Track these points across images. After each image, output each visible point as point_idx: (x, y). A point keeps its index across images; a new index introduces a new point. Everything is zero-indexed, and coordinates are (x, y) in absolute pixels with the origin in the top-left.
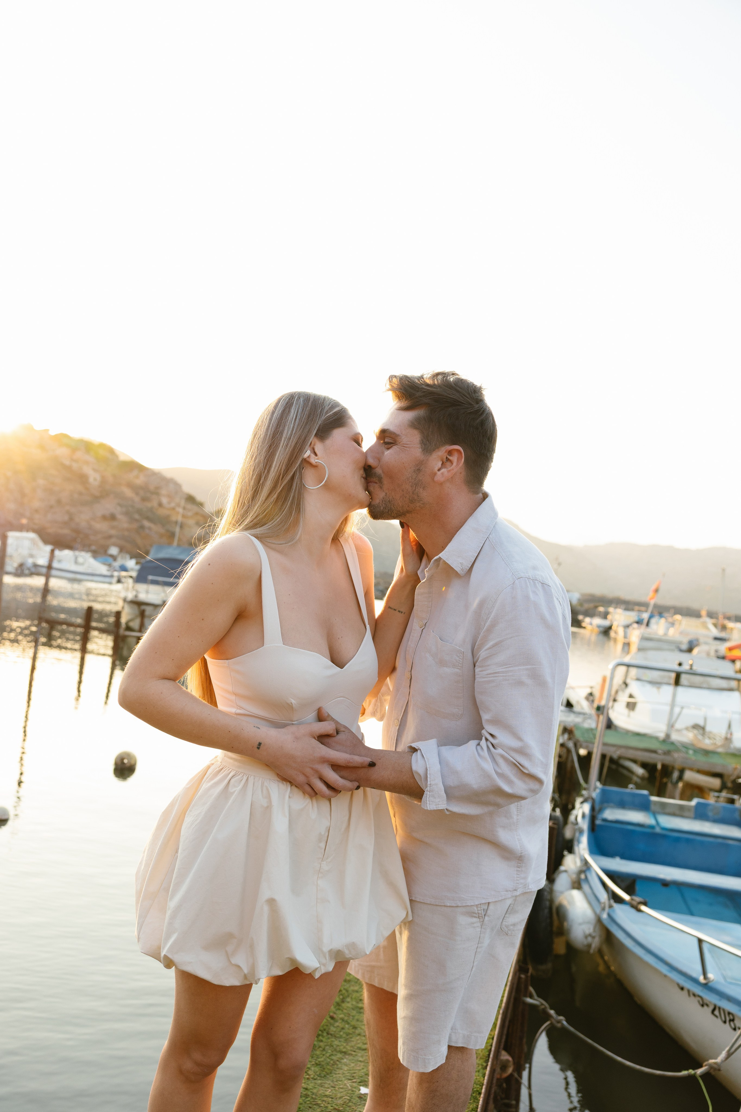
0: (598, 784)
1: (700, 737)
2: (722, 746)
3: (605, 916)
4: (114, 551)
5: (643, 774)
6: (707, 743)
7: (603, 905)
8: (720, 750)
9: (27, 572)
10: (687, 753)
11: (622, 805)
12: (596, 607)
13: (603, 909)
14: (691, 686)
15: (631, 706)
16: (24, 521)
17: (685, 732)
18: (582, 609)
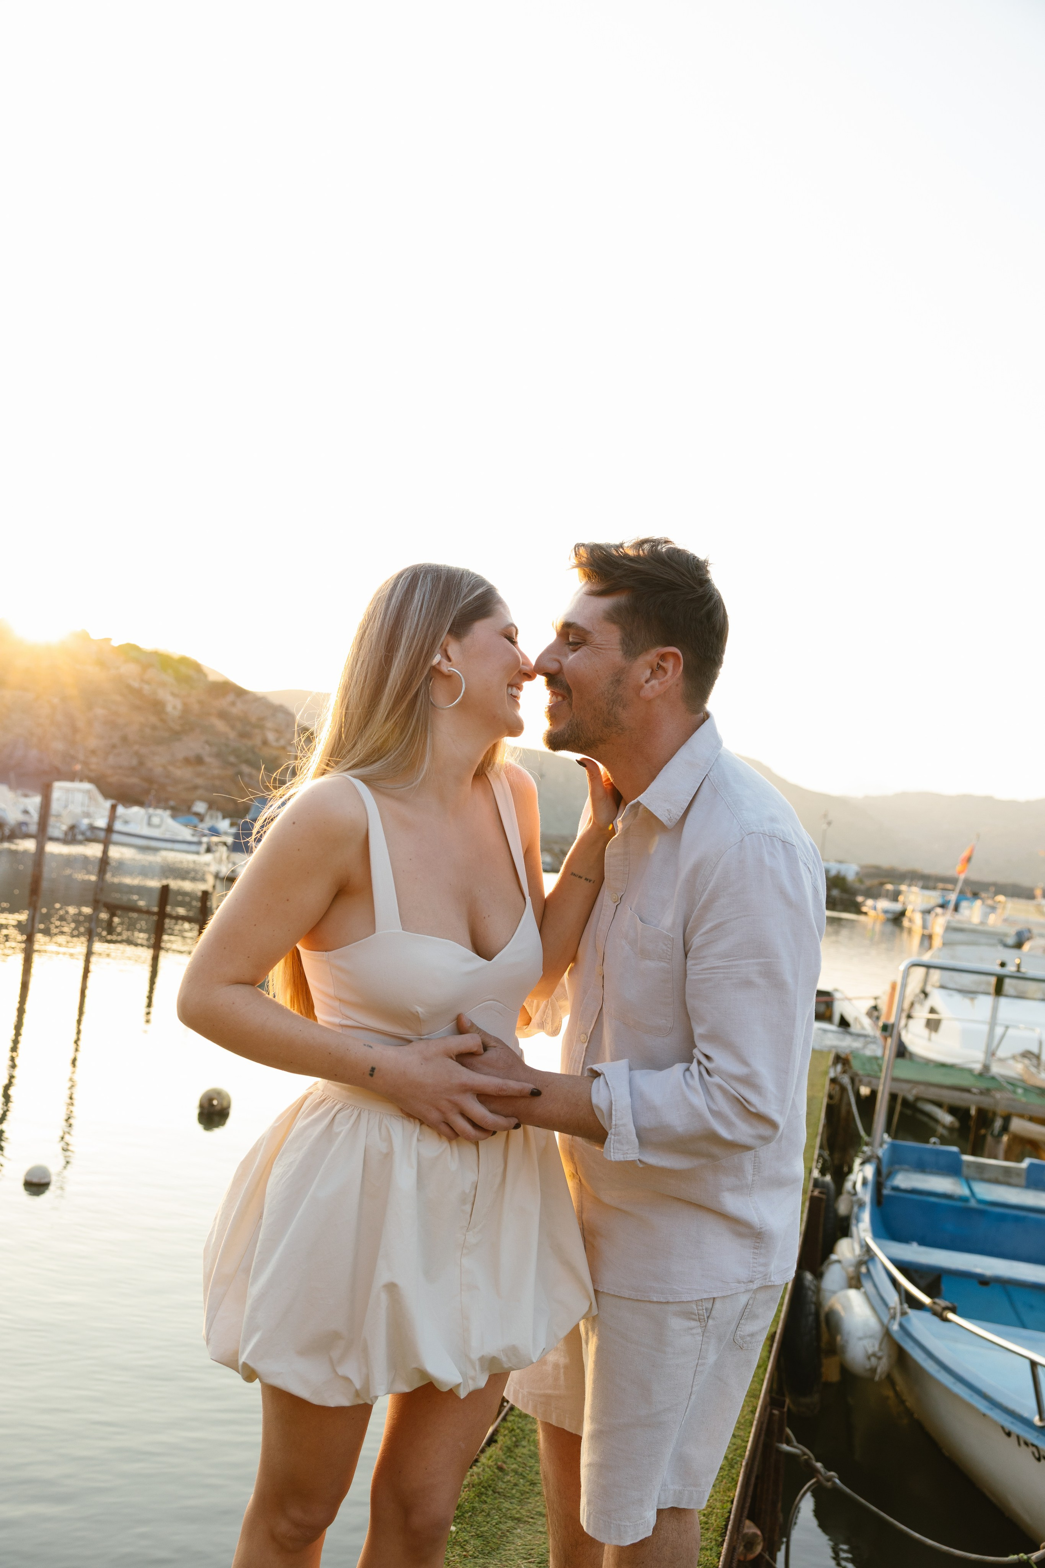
0: (886, 1136)
1: (1033, 1070)
3: (895, 1327)
4: (200, 807)
5: (952, 1123)
7: (892, 1311)
9: (80, 837)
10: (1014, 1092)
11: (922, 1167)
12: (882, 884)
13: (893, 1317)
14: (1021, 996)
15: (933, 1025)
16: (78, 767)
17: (1011, 1062)
18: (863, 887)
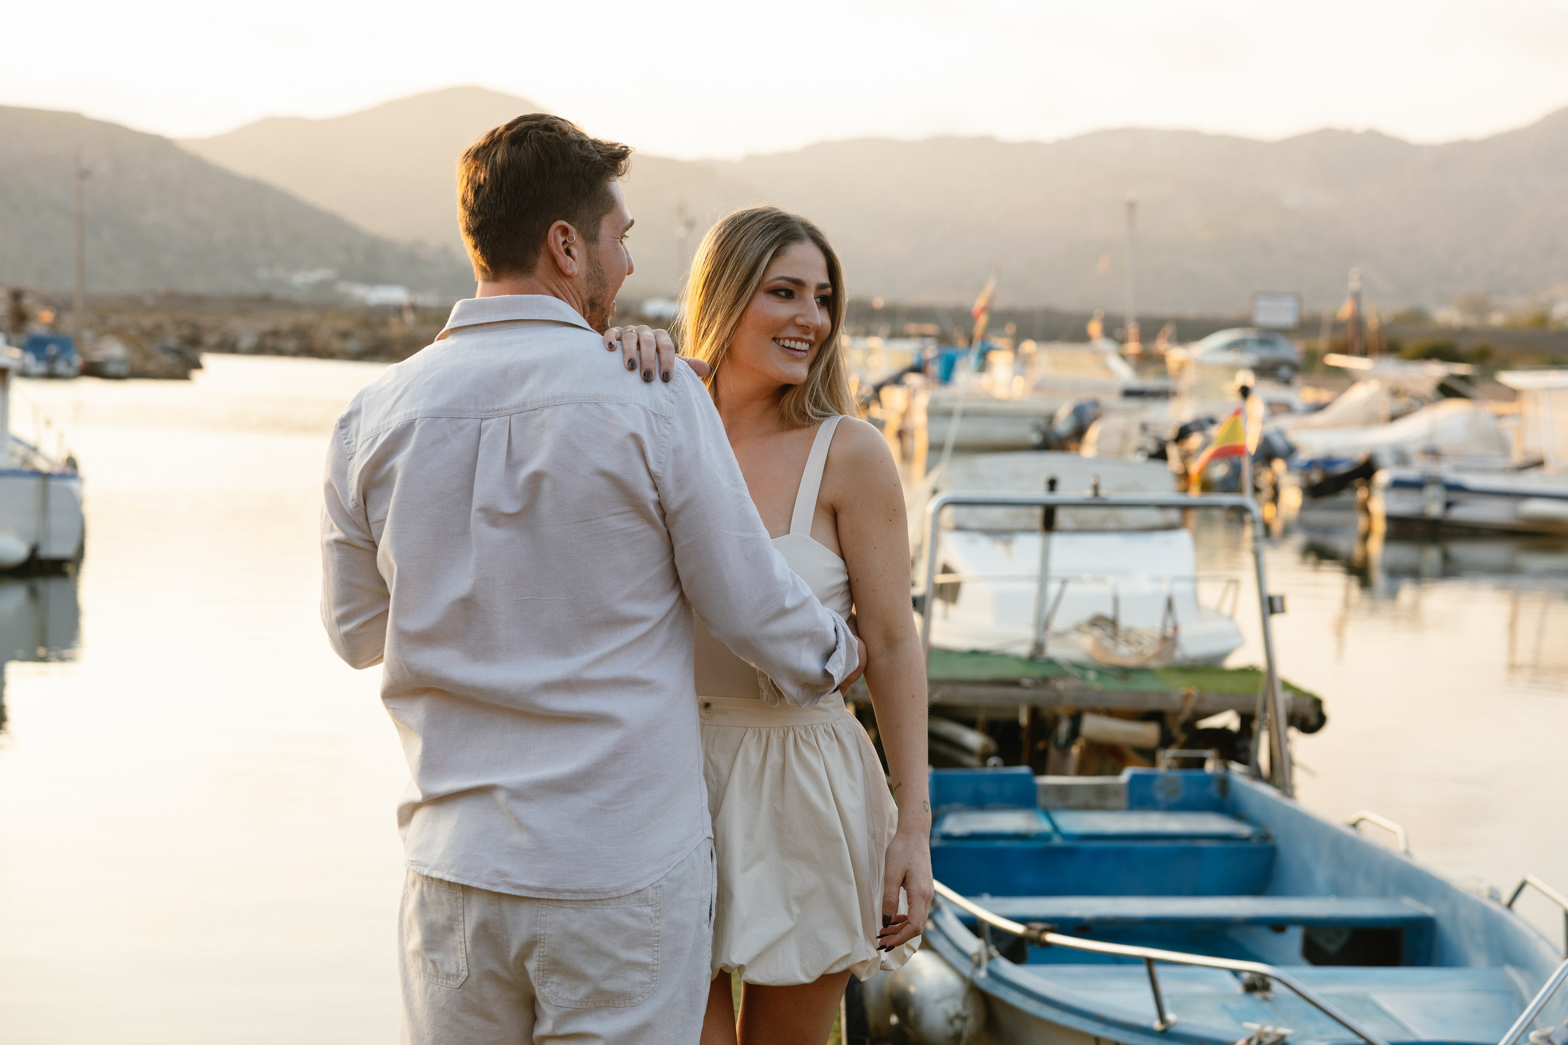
1: (1108, 643)
2: (1158, 656)
6: (1124, 654)
8: (1154, 664)
10: (1084, 678)
14: (1082, 530)
17: (1074, 637)
